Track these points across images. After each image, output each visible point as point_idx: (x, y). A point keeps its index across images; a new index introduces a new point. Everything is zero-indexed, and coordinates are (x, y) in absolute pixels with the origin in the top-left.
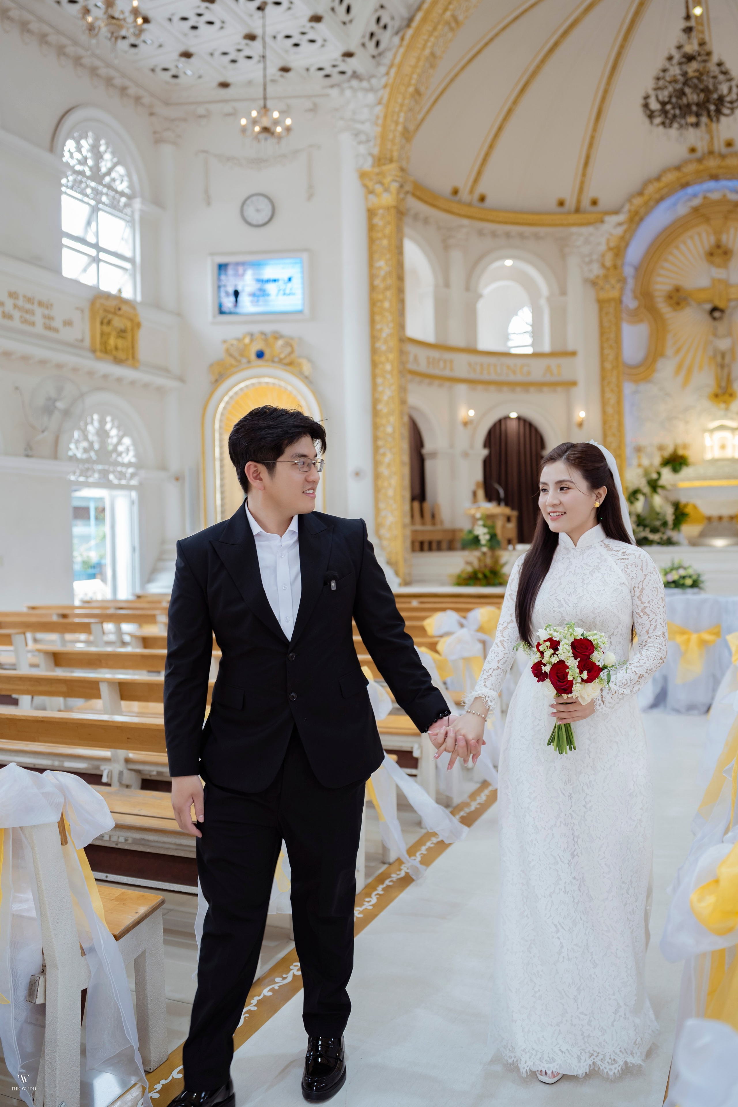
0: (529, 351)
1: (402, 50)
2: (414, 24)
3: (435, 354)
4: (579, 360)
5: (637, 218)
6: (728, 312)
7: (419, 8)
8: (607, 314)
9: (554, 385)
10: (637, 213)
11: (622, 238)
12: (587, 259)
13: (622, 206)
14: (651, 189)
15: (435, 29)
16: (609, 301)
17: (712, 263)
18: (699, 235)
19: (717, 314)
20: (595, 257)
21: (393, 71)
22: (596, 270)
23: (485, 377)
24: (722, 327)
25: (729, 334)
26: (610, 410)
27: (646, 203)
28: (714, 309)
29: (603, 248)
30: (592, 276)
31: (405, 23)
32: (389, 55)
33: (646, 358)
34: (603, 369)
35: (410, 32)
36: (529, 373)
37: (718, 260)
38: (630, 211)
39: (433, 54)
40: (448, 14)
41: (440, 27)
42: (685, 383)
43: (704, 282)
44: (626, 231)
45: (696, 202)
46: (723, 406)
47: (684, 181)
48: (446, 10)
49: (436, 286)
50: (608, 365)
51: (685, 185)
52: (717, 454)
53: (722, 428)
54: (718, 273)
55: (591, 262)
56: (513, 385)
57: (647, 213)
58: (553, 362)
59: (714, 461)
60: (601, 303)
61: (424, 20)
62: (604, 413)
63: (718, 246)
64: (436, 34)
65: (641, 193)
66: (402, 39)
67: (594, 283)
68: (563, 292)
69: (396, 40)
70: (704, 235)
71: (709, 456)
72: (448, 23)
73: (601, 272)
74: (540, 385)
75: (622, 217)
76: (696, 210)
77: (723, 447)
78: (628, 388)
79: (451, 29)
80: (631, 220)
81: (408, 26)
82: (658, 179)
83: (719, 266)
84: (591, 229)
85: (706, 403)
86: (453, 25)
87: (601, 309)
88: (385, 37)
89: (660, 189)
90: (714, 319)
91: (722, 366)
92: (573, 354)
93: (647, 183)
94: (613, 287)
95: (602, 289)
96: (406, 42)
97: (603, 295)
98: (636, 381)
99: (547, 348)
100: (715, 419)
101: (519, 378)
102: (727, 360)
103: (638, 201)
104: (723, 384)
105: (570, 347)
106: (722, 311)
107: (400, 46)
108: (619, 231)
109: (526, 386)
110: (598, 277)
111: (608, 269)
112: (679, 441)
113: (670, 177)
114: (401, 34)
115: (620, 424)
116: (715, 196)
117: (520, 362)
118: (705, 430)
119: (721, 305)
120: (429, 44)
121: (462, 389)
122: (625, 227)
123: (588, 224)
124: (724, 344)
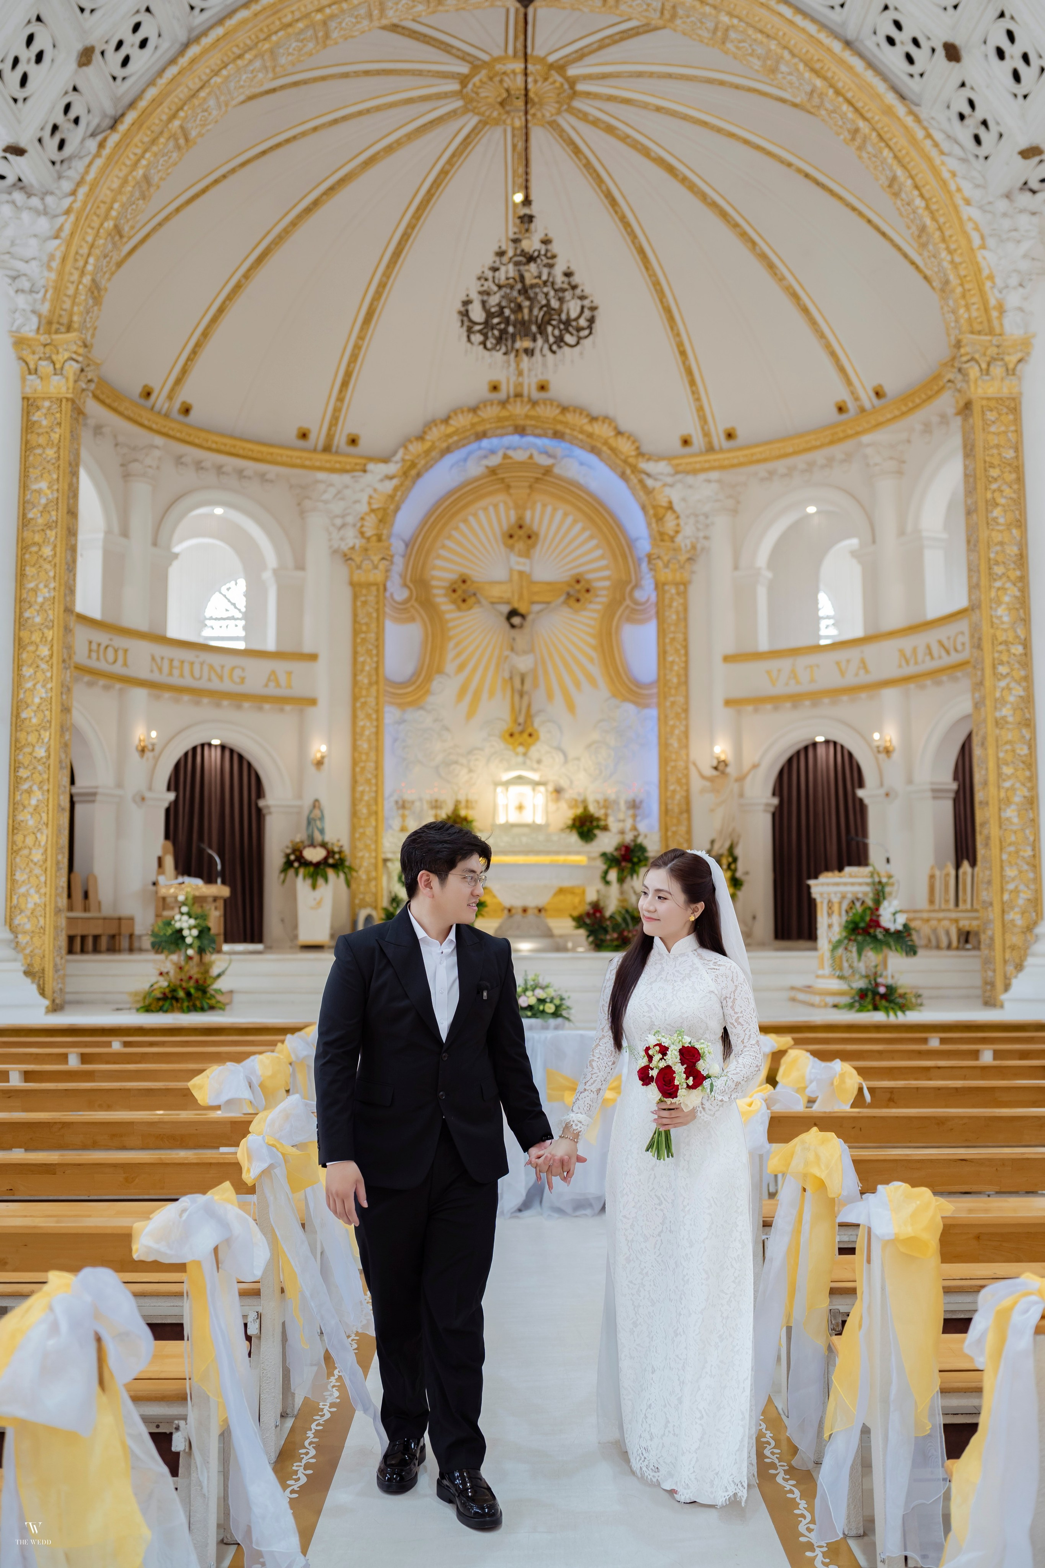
0: (241, 645)
1: (99, 162)
2: (122, 127)
3: (102, 638)
4: (321, 666)
5: (413, 472)
6: (530, 618)
7: (132, 105)
8: (365, 603)
9: (281, 701)
10: (413, 465)
11: (392, 497)
12: (339, 522)
13: (395, 453)
14: (435, 434)
15: (154, 141)
16: (369, 585)
17: (511, 548)
18: (496, 506)
19: (516, 620)
20: (350, 519)
21: (82, 191)
22: (351, 538)
23: (175, 680)
24: (521, 638)
25: (531, 650)
26: (364, 745)
27: (427, 452)
28: (513, 613)
29: (363, 508)
30: (344, 547)
31: (107, 122)
32: (79, 166)
33: (416, 674)
34: (355, 683)
35: (114, 138)
36: (243, 680)
37: (520, 546)
38: (403, 460)
39: (146, 178)
40: (176, 123)
41: (162, 140)
42: (471, 714)
43: (499, 573)
44: (396, 489)
45: (495, 461)
46: (521, 749)
47: (480, 429)
48: (174, 116)
49: (108, 532)
50: (363, 679)
51: (482, 435)
52: (514, 817)
53: (520, 780)
54: (518, 563)
55: (344, 525)
56: (217, 696)
57: (428, 467)
58: (281, 667)
59: (509, 827)
60: (356, 587)
61: (138, 124)
62: (355, 747)
63: (521, 527)
64: (155, 149)
65: (421, 438)
66: (101, 145)
67: (347, 558)
68: (300, 566)
69: (92, 145)
70: (502, 507)
71: (501, 820)
72: (174, 137)
73: (359, 543)
74: (259, 700)
75: (392, 468)
76: (493, 471)
77: (520, 808)
78: (391, 714)
79: (178, 147)
80: (405, 474)
81: (113, 127)
82: (446, 420)
83: (520, 555)
84: (346, 478)
85: (498, 745)
86: (182, 141)
87: (355, 597)
88: (75, 137)
89: (449, 436)
90: (513, 626)
91: (522, 694)
92: (313, 657)
93: (430, 424)
94: (376, 567)
95: (359, 567)
96: (106, 152)
97: (360, 576)
98: (402, 706)
99: (271, 645)
100: (509, 769)
101: (227, 686)
102: (527, 686)
103: (416, 448)
104: (521, 720)
105: (307, 649)
106: (523, 617)
107: (98, 155)
108: (388, 486)
109: (238, 699)
110: (353, 548)
111: (368, 539)
112: (462, 797)
113: (462, 421)
114: (99, 138)
115: (378, 766)
116: (520, 456)
117: (230, 661)
118: (497, 784)
119: (522, 609)
120: (144, 162)
121: (140, 695)
122: (395, 482)
123: (344, 471)
124: (524, 663)
